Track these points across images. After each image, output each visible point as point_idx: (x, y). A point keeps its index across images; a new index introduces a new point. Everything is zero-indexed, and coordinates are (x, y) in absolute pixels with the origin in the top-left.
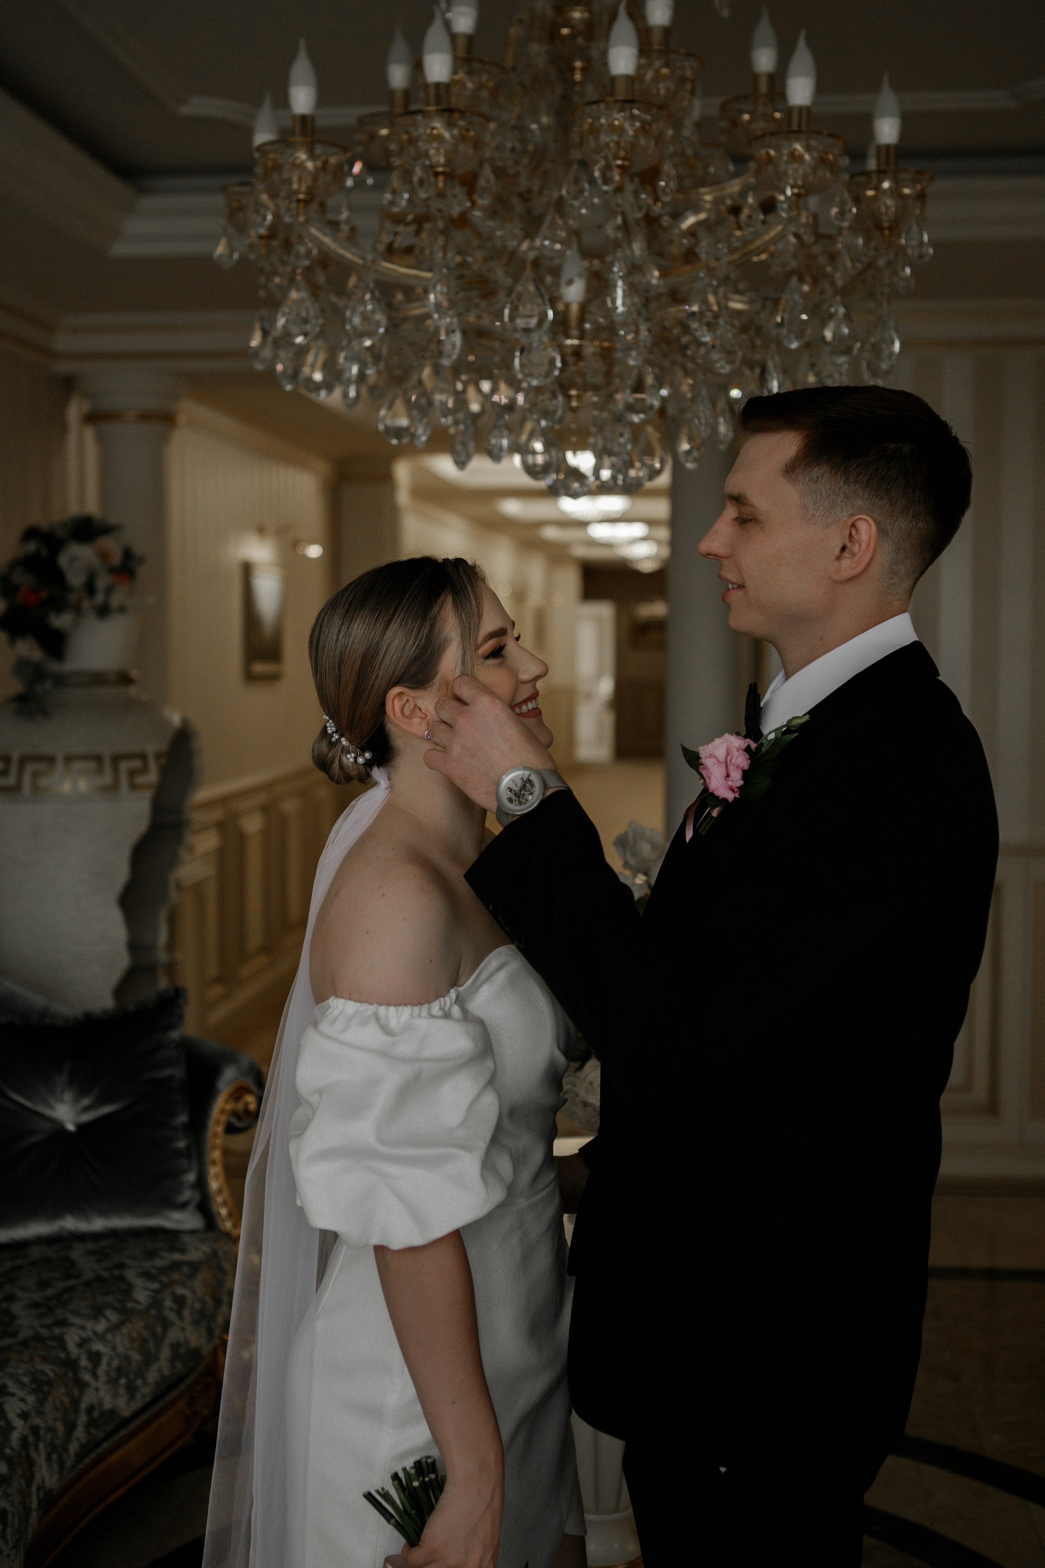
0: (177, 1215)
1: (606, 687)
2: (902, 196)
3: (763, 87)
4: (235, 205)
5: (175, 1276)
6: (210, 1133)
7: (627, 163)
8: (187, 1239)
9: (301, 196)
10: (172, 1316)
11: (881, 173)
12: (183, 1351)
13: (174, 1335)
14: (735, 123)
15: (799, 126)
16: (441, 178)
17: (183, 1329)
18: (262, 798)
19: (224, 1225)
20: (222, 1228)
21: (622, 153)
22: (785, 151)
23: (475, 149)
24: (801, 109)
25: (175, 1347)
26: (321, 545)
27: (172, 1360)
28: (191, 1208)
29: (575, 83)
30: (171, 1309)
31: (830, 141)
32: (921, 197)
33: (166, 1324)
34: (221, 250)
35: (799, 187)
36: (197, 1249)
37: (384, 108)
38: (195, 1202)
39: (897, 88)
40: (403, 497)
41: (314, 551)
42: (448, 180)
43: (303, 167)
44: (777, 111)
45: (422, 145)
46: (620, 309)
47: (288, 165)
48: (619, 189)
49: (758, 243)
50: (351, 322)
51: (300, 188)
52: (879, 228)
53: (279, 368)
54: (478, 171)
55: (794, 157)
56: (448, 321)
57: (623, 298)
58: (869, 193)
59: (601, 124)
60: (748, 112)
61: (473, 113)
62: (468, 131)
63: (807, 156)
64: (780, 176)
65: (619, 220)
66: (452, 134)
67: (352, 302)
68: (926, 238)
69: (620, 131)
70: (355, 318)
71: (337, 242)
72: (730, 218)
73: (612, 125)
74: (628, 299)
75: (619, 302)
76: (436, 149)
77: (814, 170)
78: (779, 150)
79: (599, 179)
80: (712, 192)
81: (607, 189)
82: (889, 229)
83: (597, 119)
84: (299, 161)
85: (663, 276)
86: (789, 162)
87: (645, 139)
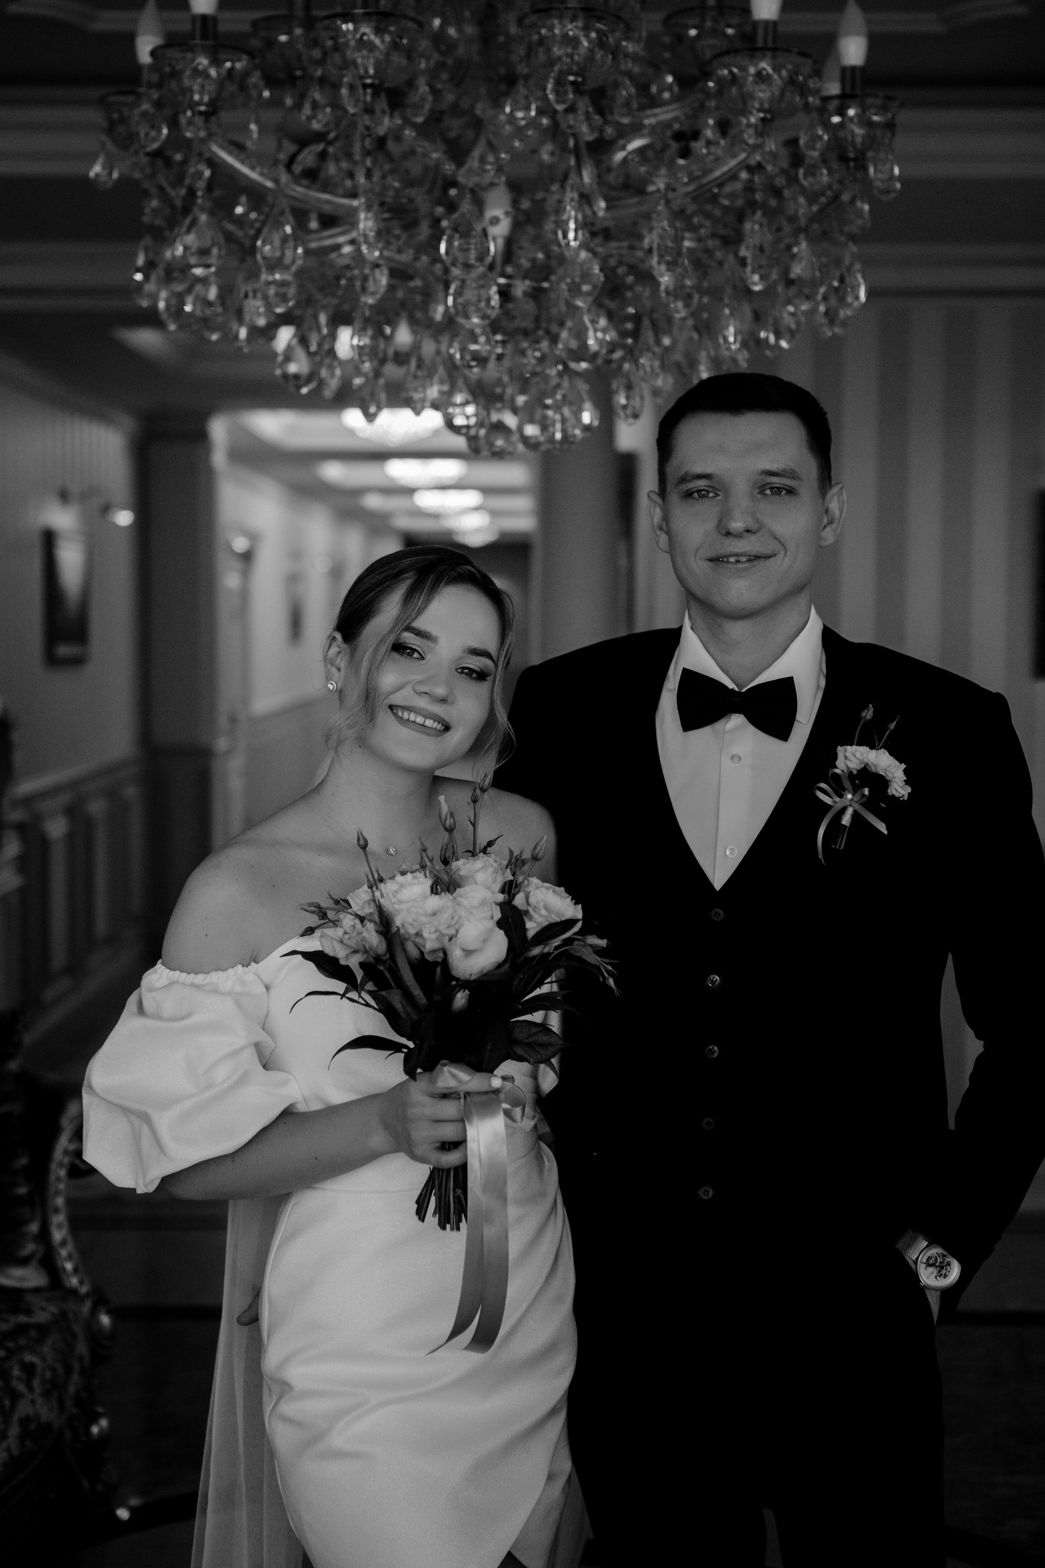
0: (18, 1272)
2: (870, 124)
4: (116, 116)
5: (22, 1342)
6: (52, 1177)
7: (580, 79)
8: (30, 1298)
9: (202, 108)
10: (21, 1388)
11: (845, 99)
12: (33, 1426)
13: (23, 1409)
14: (681, 38)
15: (765, 43)
16: (369, 91)
17: (33, 1402)
18: (64, 799)
19: (70, 1282)
20: (67, 1284)
21: (575, 68)
22: (752, 70)
23: (409, 58)
24: (767, 23)
25: (25, 1422)
26: (132, 511)
27: (22, 1437)
28: (34, 1263)
30: (19, 1379)
31: (801, 60)
32: (890, 126)
33: (15, 1397)
34: (97, 169)
35: (765, 111)
36: (43, 1309)
37: (283, 11)
38: (38, 1256)
40: (219, 458)
41: (124, 518)
42: (376, 94)
43: (205, 74)
44: (729, 26)
45: (349, 53)
46: (572, 243)
47: (188, 72)
48: (571, 109)
49: (717, 173)
50: (262, 252)
51: (201, 99)
52: (844, 159)
53: (162, 305)
54: (411, 84)
55: (761, 77)
56: (377, 254)
57: (576, 231)
58: (836, 119)
59: (554, 34)
60: (695, 27)
61: (405, 17)
62: (401, 38)
63: (775, 76)
64: (745, 98)
65: (571, 143)
66: (383, 41)
67: (266, 230)
68: (897, 171)
69: (574, 42)
70: (267, 248)
71: (242, 162)
72: (674, 145)
73: (565, 36)
74: (580, 233)
75: (571, 235)
76: (364, 57)
77: (783, 92)
78: (743, 69)
79: (551, 97)
80: (654, 115)
81: (560, 107)
82: (855, 160)
83: (551, 28)
84: (200, 67)
85: (608, 208)
86: (755, 82)
87: (602, 52)
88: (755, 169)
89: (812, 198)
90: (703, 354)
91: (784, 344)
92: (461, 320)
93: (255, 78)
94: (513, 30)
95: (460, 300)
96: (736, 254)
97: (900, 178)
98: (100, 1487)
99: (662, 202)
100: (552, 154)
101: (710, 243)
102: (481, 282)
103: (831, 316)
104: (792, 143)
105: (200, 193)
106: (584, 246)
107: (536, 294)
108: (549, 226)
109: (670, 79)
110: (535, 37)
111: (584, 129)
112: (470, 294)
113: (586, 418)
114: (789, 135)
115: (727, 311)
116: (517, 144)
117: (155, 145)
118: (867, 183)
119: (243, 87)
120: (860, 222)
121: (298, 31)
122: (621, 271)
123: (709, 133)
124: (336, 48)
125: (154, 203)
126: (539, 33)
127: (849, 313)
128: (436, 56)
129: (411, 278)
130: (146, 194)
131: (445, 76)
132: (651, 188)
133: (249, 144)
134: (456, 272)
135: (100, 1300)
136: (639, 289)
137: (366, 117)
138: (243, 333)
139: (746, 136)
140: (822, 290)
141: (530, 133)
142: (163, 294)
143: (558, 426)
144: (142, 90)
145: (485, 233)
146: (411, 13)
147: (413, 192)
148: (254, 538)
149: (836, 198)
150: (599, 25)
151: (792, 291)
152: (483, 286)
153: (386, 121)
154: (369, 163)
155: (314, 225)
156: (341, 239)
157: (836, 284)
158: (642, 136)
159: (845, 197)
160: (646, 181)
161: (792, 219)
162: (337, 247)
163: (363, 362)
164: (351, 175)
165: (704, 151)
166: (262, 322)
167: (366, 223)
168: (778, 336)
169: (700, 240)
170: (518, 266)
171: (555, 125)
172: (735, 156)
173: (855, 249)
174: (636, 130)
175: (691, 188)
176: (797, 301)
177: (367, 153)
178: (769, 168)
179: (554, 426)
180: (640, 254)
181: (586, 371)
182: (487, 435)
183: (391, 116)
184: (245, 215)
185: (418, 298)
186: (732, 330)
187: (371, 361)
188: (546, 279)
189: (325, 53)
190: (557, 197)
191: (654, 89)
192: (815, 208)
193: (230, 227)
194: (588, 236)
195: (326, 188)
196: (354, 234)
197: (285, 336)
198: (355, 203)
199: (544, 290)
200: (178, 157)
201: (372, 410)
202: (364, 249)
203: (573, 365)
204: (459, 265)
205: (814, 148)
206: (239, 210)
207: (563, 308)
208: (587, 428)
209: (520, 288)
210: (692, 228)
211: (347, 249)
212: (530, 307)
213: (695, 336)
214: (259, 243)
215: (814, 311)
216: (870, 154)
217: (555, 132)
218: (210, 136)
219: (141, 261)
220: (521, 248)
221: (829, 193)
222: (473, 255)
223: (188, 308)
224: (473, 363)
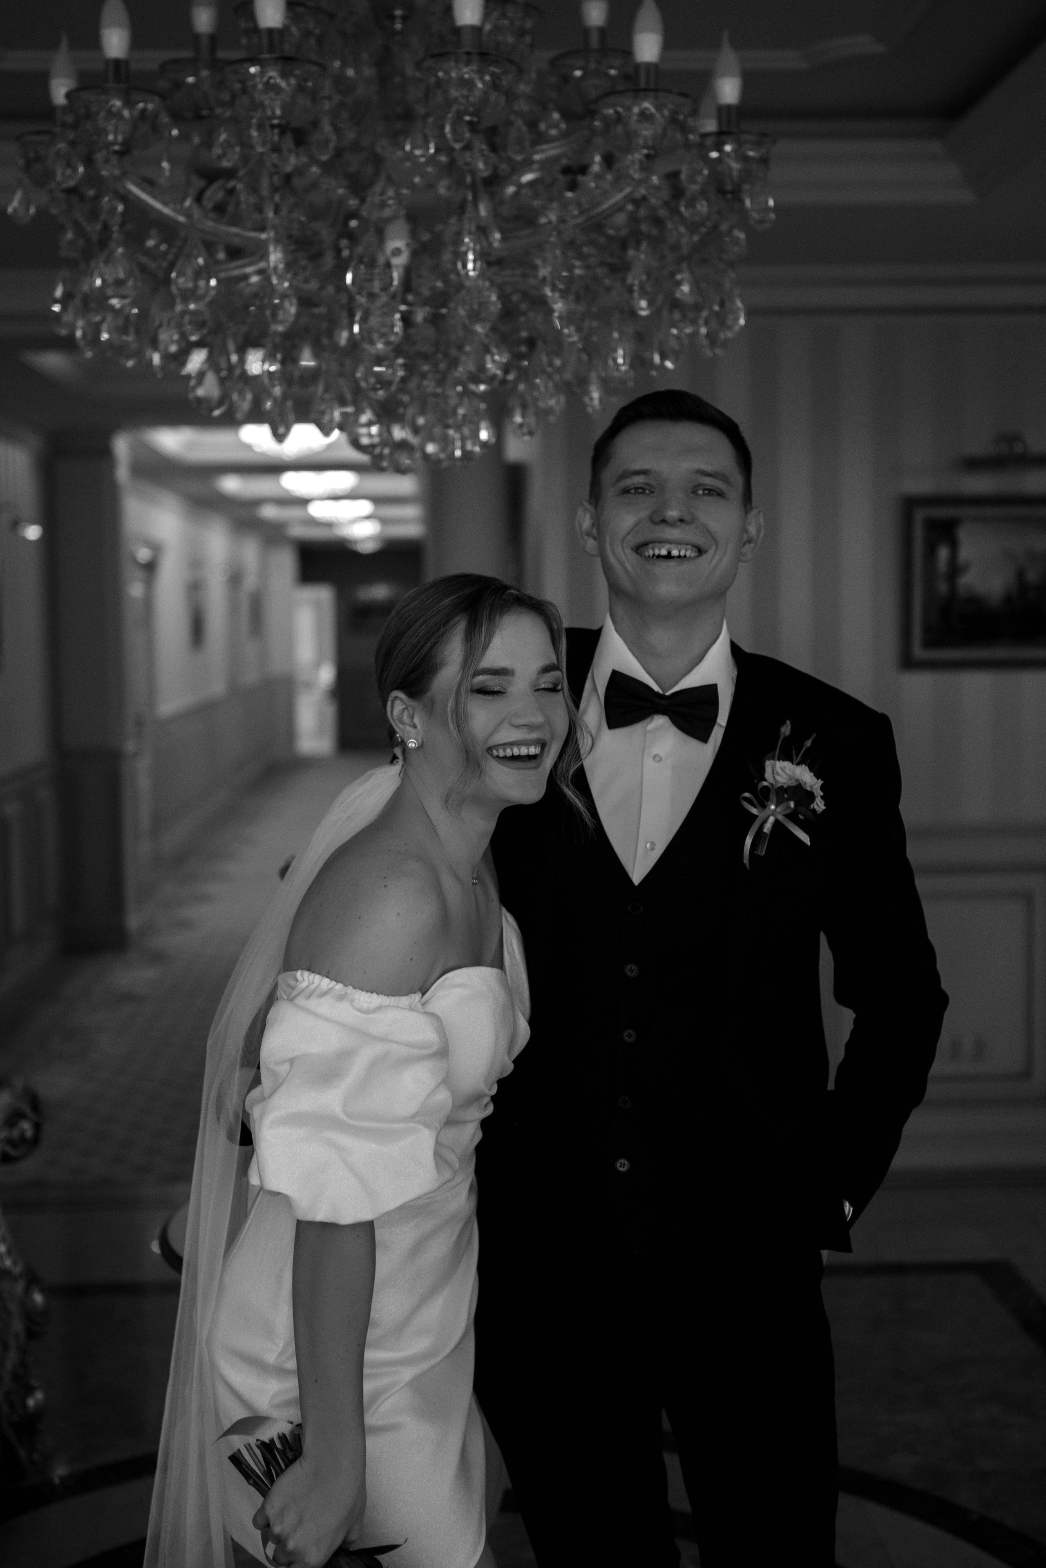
1: (326, 675)
2: (745, 159)
3: (594, 42)
4: (32, 155)
7: (475, 119)
9: (117, 148)
11: (721, 136)
14: (566, 78)
15: (648, 84)
16: (276, 131)
21: (471, 109)
22: (636, 110)
23: (314, 99)
24: (648, 65)
26: (41, 526)
29: (395, 33)
31: (681, 100)
32: (764, 161)
34: (14, 205)
35: (649, 148)
37: (189, 54)
39: (736, 45)
40: (122, 473)
41: (33, 532)
42: (282, 133)
43: (118, 115)
44: (611, 68)
45: (256, 95)
46: (471, 273)
47: (103, 114)
48: (468, 147)
49: (605, 206)
50: (176, 284)
51: (116, 138)
52: (722, 191)
53: (79, 334)
54: (315, 124)
55: (644, 116)
56: (286, 284)
57: (474, 261)
58: (714, 155)
59: (451, 78)
60: (580, 68)
61: (309, 61)
62: (306, 80)
63: (658, 115)
64: (630, 136)
65: (469, 179)
66: (289, 84)
67: (179, 263)
68: (771, 203)
69: (469, 84)
70: (181, 280)
71: (155, 197)
72: (562, 178)
73: (461, 79)
74: (479, 264)
75: (470, 266)
76: (272, 99)
77: (665, 130)
78: (629, 109)
79: (449, 136)
80: (542, 151)
81: (457, 146)
82: (732, 192)
83: (447, 73)
84: (114, 110)
85: (504, 239)
86: (639, 121)
87: (496, 94)
88: (639, 202)
89: (693, 227)
90: (593, 375)
91: (669, 364)
92: (366, 346)
93: (165, 119)
94: (410, 71)
95: (366, 326)
96: (624, 280)
97: (775, 209)
98: (36, 1457)
99: (555, 233)
100: (449, 188)
101: (600, 271)
102: (385, 310)
103: (712, 338)
104: (673, 177)
105: (115, 228)
106: (482, 275)
107: (435, 320)
108: (447, 256)
109: (556, 116)
110: (432, 80)
111: (481, 165)
112: (374, 321)
113: (484, 435)
114: (671, 168)
115: (616, 335)
116: (417, 180)
117: (71, 183)
118: (744, 211)
119: (155, 128)
120: (736, 249)
121: (204, 73)
122: (515, 298)
123: (596, 168)
124: (244, 91)
125: (70, 235)
126: (436, 76)
127: (729, 335)
128: (337, 98)
129: (316, 305)
130: (62, 228)
131: (345, 115)
132: (543, 220)
133: (162, 181)
134: (362, 300)
135: (32, 1279)
136: (531, 314)
137: (274, 156)
138: (156, 359)
139: (631, 172)
140: (705, 314)
141: (430, 169)
142: (80, 323)
143: (458, 444)
144: (58, 129)
145: (388, 265)
146: (313, 57)
147: (318, 226)
148: (157, 548)
149: (716, 227)
150: (492, 69)
151: (677, 316)
152: (386, 314)
153: (293, 160)
154: (277, 198)
155: (221, 256)
156: (249, 270)
157: (716, 308)
158: (531, 171)
159: (724, 227)
160: (538, 213)
161: (675, 248)
162: (246, 277)
163: (274, 386)
164: (259, 209)
165: (593, 185)
166: (173, 348)
167: (275, 257)
168: (663, 357)
169: (587, 267)
170: (418, 294)
171: (452, 162)
172: (621, 190)
173: (733, 275)
174: (527, 165)
175: (580, 220)
176: (682, 325)
177: (275, 189)
178: (653, 201)
179: (453, 444)
180: (532, 281)
181: (484, 393)
182: (392, 454)
183: (297, 155)
184: (157, 246)
185: (324, 325)
186: (620, 352)
187: (281, 385)
188: (444, 305)
189: (234, 97)
190: (454, 228)
191: (542, 126)
192: (696, 238)
193: (144, 259)
194: (485, 266)
195: (235, 221)
196: (262, 265)
197: (197, 360)
198: (264, 236)
199: (442, 316)
200: (91, 193)
201: (281, 430)
202: (275, 281)
203: (472, 387)
204: (364, 293)
205: (694, 182)
206: (151, 243)
207: (461, 332)
208: (484, 445)
209: (420, 316)
210: (581, 257)
211: (254, 279)
212: (430, 332)
213: (584, 357)
214: (173, 275)
215: (696, 333)
216: (746, 187)
217: (452, 168)
218: (124, 174)
219: (59, 292)
220: (420, 277)
221: (709, 224)
222: (377, 286)
223: (105, 336)
224: (378, 386)
